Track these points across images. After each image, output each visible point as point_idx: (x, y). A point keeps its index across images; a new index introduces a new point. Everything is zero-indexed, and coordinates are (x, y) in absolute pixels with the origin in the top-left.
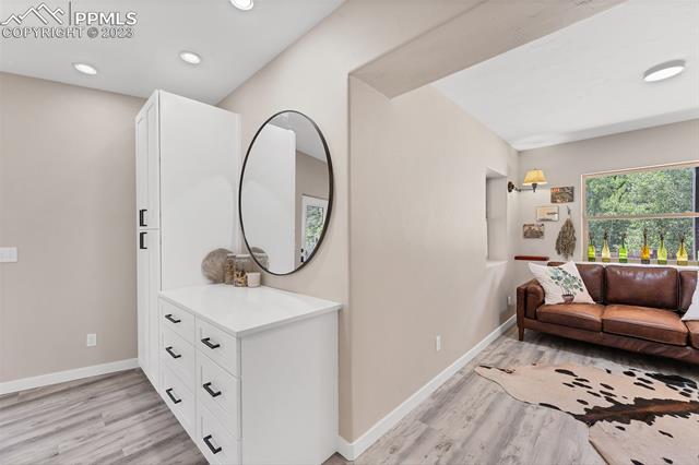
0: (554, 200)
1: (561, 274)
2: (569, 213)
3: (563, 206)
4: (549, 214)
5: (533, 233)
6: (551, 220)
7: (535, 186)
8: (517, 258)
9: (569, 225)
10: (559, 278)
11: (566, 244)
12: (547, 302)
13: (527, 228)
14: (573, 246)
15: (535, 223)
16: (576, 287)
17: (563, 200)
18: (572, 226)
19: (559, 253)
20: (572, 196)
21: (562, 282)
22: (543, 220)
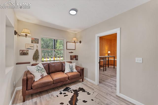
0: (32, 42)
1: (39, 68)
2: (37, 47)
3: (35, 45)
4: (30, 47)
5: (24, 53)
6: (31, 49)
7: (26, 35)
8: (17, 64)
9: (37, 51)
10: (39, 70)
11: (36, 57)
12: (35, 80)
13: (21, 51)
14: (38, 58)
15: (25, 49)
16: (44, 71)
17: (35, 43)
18: (38, 51)
19: (34, 60)
20: (38, 41)
21: (40, 71)
22: (28, 49)
